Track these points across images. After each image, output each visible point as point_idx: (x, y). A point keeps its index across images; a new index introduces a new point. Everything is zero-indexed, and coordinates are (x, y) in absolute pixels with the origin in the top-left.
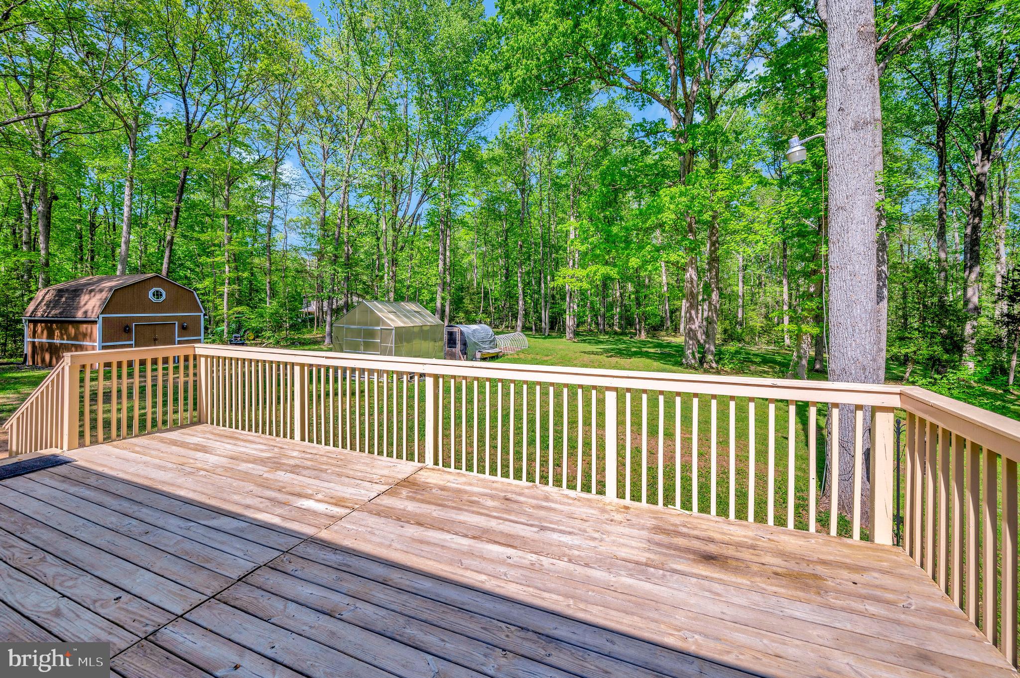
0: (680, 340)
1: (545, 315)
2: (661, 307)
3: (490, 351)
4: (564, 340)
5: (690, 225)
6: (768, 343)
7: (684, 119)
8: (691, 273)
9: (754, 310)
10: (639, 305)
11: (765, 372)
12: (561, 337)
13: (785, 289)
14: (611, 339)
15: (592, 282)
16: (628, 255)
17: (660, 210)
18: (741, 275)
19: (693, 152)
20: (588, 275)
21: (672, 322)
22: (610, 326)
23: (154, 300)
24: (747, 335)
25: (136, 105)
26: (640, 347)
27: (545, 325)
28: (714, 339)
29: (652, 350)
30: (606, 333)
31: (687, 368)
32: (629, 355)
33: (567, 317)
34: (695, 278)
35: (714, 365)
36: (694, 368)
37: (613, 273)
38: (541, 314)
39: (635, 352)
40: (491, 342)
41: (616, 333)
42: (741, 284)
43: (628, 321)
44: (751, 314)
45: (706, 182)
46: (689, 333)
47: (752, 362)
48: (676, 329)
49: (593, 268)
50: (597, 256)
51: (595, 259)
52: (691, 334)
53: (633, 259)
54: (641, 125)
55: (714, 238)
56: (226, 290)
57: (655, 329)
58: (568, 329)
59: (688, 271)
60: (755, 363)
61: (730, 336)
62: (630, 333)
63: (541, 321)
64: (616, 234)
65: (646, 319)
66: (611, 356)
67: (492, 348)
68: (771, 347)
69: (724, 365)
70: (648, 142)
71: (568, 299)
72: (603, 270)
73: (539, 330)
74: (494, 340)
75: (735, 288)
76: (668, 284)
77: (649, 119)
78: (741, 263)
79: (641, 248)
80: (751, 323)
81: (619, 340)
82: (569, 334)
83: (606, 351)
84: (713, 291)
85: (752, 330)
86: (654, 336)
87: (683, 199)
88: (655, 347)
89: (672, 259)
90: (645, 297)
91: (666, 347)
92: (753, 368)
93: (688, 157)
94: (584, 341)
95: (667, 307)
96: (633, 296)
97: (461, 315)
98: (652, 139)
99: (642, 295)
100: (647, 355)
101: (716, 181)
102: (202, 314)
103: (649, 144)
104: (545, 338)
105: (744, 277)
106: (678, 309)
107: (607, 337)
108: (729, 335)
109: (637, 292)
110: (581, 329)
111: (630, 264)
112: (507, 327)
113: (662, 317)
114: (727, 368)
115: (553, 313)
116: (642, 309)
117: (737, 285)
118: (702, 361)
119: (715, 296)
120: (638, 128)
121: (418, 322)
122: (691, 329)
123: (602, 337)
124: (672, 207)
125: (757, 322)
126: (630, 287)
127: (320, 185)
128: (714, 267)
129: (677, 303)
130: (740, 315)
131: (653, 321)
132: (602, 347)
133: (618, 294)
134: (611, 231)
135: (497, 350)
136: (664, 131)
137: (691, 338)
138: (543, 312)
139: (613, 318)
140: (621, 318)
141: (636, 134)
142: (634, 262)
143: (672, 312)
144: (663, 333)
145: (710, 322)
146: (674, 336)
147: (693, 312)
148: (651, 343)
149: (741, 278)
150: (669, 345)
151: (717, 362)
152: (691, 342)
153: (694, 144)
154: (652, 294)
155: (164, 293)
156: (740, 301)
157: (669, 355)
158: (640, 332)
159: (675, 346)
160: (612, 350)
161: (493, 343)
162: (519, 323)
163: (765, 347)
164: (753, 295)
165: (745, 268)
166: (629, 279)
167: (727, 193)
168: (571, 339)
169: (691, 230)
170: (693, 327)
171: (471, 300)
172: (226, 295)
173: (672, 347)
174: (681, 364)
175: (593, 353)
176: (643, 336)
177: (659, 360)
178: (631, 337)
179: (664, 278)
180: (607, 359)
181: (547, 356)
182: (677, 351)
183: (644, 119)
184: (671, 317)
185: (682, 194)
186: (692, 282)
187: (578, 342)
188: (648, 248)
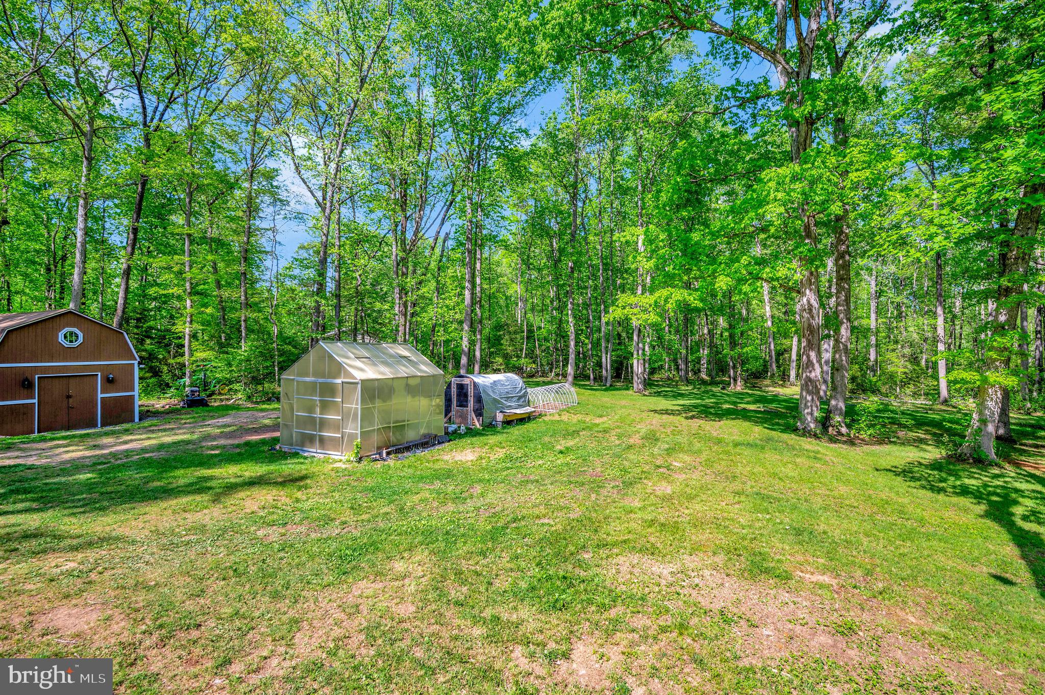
0: (792, 391)
1: (607, 360)
2: (763, 347)
3: (518, 411)
4: (631, 392)
5: (807, 227)
6: (915, 395)
7: (798, 74)
8: (810, 296)
9: (894, 350)
10: (733, 344)
11: (921, 441)
12: (628, 389)
13: (940, 321)
14: (695, 391)
15: (663, 313)
16: (715, 271)
17: (762, 203)
18: (873, 305)
19: (811, 121)
20: (656, 302)
21: (778, 367)
22: (695, 373)
23: (66, 344)
24: (884, 384)
25: (90, 104)
26: (734, 403)
27: (608, 372)
28: (843, 393)
29: (752, 407)
30: (688, 382)
31: (803, 435)
32: (716, 415)
33: (635, 362)
34: (815, 304)
35: (844, 430)
36: (815, 436)
37: (693, 299)
38: (600, 357)
39: (728, 410)
40: (520, 397)
41: (704, 382)
42: (873, 316)
43: (720, 367)
44: (890, 355)
45: (832, 161)
46: (807, 385)
47: (900, 425)
48: (785, 377)
49: (664, 292)
50: (671, 277)
51: (669, 280)
52: (809, 385)
53: (721, 277)
54: (733, 89)
55: (843, 247)
56: (187, 330)
57: (755, 377)
58: (635, 378)
59: (804, 294)
60: (905, 426)
61: (862, 387)
62: (722, 382)
63: (601, 367)
64: (697, 243)
65: (743, 363)
66: (692, 417)
67: (520, 406)
68: (921, 401)
69: (859, 430)
70: (744, 115)
71: (635, 338)
72: (679, 295)
73: (598, 379)
74: (525, 394)
75: (864, 322)
76: (773, 317)
77: (745, 79)
78: (873, 288)
79: (734, 260)
80: (891, 368)
81: (707, 392)
82: (637, 384)
83: (687, 409)
84: (842, 323)
85: (892, 377)
86: (754, 387)
87: (798, 186)
88: (754, 403)
89: (779, 274)
90: (742, 334)
91: (771, 401)
92: (901, 434)
93: (803, 128)
94: (658, 394)
95: (772, 347)
96: (726, 334)
97: (499, 360)
98: (750, 111)
99: (738, 332)
100: (745, 415)
101: (847, 159)
102: (136, 363)
103: (745, 117)
104: (606, 390)
105: (877, 307)
106: (788, 350)
107: (690, 388)
108: (858, 385)
109: (731, 327)
110: (656, 377)
111: (717, 285)
112: (558, 375)
113: (765, 361)
114: (863, 435)
115: (618, 356)
116: (738, 350)
117: (869, 317)
118: (825, 423)
119: (844, 331)
120: (729, 94)
121: (404, 371)
122: (809, 379)
123: (684, 388)
124: (780, 195)
125: (898, 366)
126: (722, 322)
127: (321, 199)
128: (844, 288)
129: (787, 342)
130: (872, 357)
131: (754, 366)
132: (681, 402)
133: (706, 331)
134: (689, 239)
135: (528, 409)
136: (769, 95)
137: (808, 392)
138: (604, 355)
139: (699, 363)
140: (709, 362)
141: (726, 103)
142: (723, 283)
143: (779, 354)
144: (767, 382)
145: (836, 368)
146: (783, 386)
147: (813, 355)
148: (750, 395)
149: (873, 308)
150: (775, 399)
151: (849, 426)
152: (809, 398)
153: (814, 107)
154: (751, 329)
155: (81, 335)
156: (873, 339)
157: (776, 414)
158: (735, 380)
159: (785, 401)
160: (696, 407)
161: (523, 400)
162: (570, 369)
163: (910, 400)
164: (890, 329)
165: (879, 294)
166: (721, 310)
167: (867, 173)
168: (639, 391)
169: (808, 234)
170: (813, 375)
171: (511, 340)
172: (187, 337)
173: (779, 401)
174: (795, 430)
175: (667, 412)
176: (739, 387)
177: (762, 423)
178: (723, 388)
179: (768, 308)
180: (685, 422)
181: (601, 416)
182: (787, 408)
183: (738, 81)
184: (777, 361)
185: (795, 178)
186: (810, 310)
187: (650, 395)
188: (744, 260)
